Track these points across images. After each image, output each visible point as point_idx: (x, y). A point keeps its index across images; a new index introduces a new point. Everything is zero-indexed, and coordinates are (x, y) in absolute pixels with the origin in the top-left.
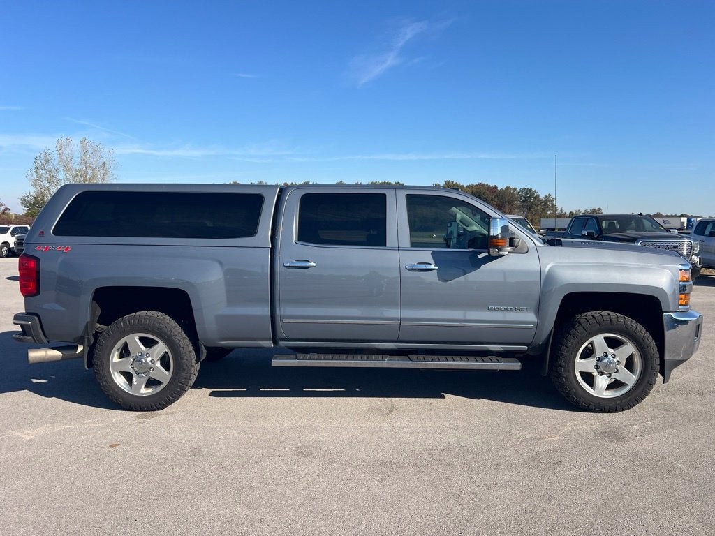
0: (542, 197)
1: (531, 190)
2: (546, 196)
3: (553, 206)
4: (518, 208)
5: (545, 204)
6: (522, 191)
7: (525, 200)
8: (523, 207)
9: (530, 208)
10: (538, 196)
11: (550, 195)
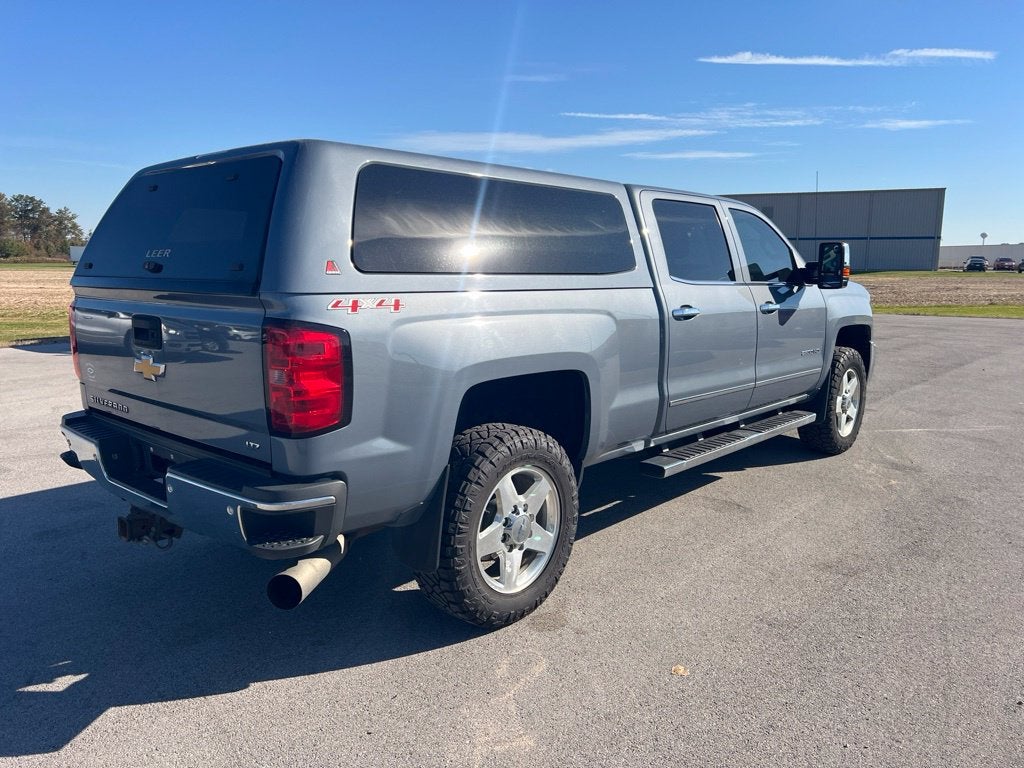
0: (53, 211)
1: (32, 199)
2: (61, 211)
3: (75, 226)
4: (14, 227)
5: (61, 223)
6: (17, 200)
7: (24, 214)
8: (23, 226)
9: (35, 229)
10: (48, 209)
11: (66, 209)
